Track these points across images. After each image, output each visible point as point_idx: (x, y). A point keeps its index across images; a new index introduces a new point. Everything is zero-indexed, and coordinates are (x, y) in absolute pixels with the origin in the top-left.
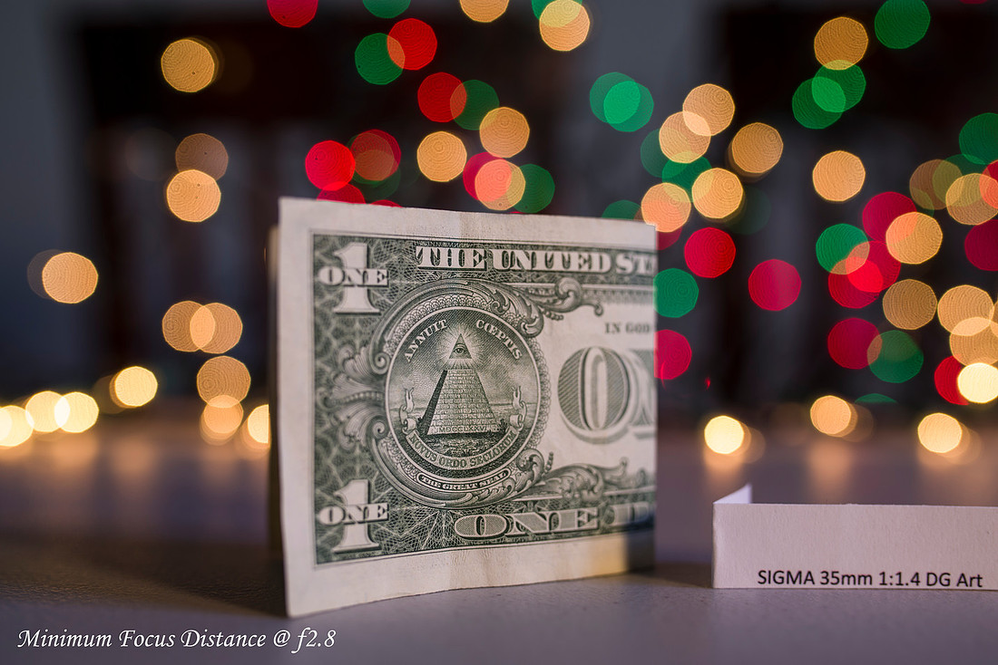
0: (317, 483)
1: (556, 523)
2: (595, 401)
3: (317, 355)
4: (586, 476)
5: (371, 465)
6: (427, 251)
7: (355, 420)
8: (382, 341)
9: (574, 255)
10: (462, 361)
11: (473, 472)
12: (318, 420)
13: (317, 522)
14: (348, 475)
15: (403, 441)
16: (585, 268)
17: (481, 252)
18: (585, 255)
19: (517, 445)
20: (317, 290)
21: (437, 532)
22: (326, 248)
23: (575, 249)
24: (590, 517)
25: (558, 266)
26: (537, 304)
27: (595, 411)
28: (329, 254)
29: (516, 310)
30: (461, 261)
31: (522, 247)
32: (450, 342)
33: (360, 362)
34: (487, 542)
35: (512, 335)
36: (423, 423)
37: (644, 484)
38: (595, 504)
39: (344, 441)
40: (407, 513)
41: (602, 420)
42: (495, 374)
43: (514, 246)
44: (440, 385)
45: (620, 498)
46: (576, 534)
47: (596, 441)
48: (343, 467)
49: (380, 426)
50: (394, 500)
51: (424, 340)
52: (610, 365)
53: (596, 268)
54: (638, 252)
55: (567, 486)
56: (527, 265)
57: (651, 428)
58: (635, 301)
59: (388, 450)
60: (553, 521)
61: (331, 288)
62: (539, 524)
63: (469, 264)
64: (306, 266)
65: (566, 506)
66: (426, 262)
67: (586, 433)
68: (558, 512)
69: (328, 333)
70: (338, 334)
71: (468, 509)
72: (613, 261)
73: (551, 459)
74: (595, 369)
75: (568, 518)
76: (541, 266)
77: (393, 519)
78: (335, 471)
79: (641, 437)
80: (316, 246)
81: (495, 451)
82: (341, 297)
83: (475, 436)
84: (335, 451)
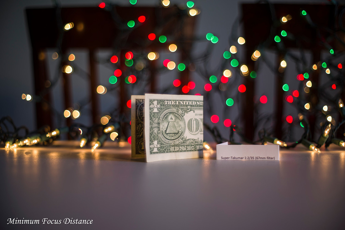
0: (150, 141)
1: (187, 149)
2: (193, 127)
3: (150, 119)
4: (192, 141)
5: (158, 138)
6: (166, 102)
7: (156, 130)
8: (160, 117)
9: (190, 102)
10: (172, 120)
11: (174, 140)
12: (150, 130)
13: (150, 147)
14: (155, 139)
15: (163, 134)
16: (192, 104)
17: (175, 102)
18: (192, 102)
19: (181, 135)
20: (150, 109)
21: (168, 150)
22: (151, 101)
23: (190, 101)
24: (193, 148)
25: (187, 104)
26: (184, 110)
27: (193, 129)
28: (152, 103)
29: (180, 112)
30: (172, 103)
31: (181, 101)
32: (170, 117)
33: (156, 121)
34: (176, 152)
35: (180, 116)
36: (166, 131)
37: (202, 142)
38: (193, 146)
39: (154, 134)
40: (163, 146)
41: (195, 131)
42: (177, 123)
43: (180, 100)
44: (168, 125)
45: (198, 145)
46: (190, 151)
47: (193, 135)
48: (154, 138)
49: (159, 131)
50: (161, 144)
51: (166, 117)
52: (196, 121)
53: (193, 104)
54: (200, 101)
55: (189, 142)
56: (182, 104)
57: (203, 133)
58: (200, 110)
59: (160, 135)
60: (187, 148)
61: (152, 108)
62: (184, 149)
63: (173, 104)
64: (148, 104)
65: (189, 146)
66: (166, 104)
67: (192, 133)
68: (188, 147)
69: (152, 116)
70: (153, 116)
71: (173, 146)
72: (196, 103)
73: (186, 137)
74: (193, 122)
75: (189, 148)
76: (184, 104)
77: (161, 147)
78: (153, 139)
79: (201, 134)
80: (150, 101)
81: (177, 136)
82: (153, 110)
83: (174, 133)
84: (153, 135)
